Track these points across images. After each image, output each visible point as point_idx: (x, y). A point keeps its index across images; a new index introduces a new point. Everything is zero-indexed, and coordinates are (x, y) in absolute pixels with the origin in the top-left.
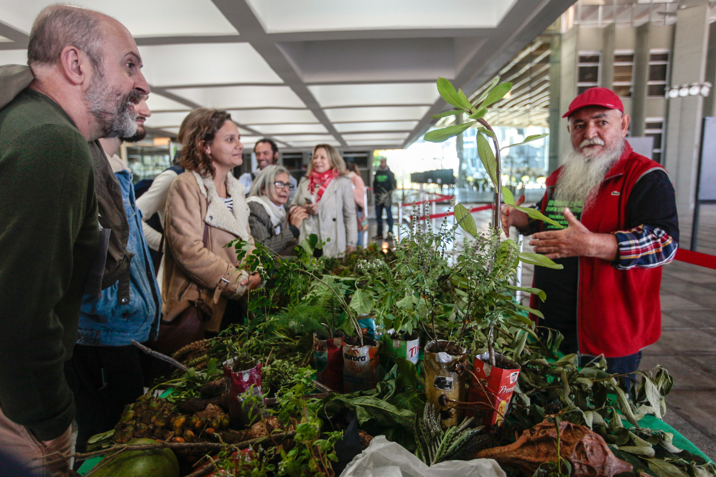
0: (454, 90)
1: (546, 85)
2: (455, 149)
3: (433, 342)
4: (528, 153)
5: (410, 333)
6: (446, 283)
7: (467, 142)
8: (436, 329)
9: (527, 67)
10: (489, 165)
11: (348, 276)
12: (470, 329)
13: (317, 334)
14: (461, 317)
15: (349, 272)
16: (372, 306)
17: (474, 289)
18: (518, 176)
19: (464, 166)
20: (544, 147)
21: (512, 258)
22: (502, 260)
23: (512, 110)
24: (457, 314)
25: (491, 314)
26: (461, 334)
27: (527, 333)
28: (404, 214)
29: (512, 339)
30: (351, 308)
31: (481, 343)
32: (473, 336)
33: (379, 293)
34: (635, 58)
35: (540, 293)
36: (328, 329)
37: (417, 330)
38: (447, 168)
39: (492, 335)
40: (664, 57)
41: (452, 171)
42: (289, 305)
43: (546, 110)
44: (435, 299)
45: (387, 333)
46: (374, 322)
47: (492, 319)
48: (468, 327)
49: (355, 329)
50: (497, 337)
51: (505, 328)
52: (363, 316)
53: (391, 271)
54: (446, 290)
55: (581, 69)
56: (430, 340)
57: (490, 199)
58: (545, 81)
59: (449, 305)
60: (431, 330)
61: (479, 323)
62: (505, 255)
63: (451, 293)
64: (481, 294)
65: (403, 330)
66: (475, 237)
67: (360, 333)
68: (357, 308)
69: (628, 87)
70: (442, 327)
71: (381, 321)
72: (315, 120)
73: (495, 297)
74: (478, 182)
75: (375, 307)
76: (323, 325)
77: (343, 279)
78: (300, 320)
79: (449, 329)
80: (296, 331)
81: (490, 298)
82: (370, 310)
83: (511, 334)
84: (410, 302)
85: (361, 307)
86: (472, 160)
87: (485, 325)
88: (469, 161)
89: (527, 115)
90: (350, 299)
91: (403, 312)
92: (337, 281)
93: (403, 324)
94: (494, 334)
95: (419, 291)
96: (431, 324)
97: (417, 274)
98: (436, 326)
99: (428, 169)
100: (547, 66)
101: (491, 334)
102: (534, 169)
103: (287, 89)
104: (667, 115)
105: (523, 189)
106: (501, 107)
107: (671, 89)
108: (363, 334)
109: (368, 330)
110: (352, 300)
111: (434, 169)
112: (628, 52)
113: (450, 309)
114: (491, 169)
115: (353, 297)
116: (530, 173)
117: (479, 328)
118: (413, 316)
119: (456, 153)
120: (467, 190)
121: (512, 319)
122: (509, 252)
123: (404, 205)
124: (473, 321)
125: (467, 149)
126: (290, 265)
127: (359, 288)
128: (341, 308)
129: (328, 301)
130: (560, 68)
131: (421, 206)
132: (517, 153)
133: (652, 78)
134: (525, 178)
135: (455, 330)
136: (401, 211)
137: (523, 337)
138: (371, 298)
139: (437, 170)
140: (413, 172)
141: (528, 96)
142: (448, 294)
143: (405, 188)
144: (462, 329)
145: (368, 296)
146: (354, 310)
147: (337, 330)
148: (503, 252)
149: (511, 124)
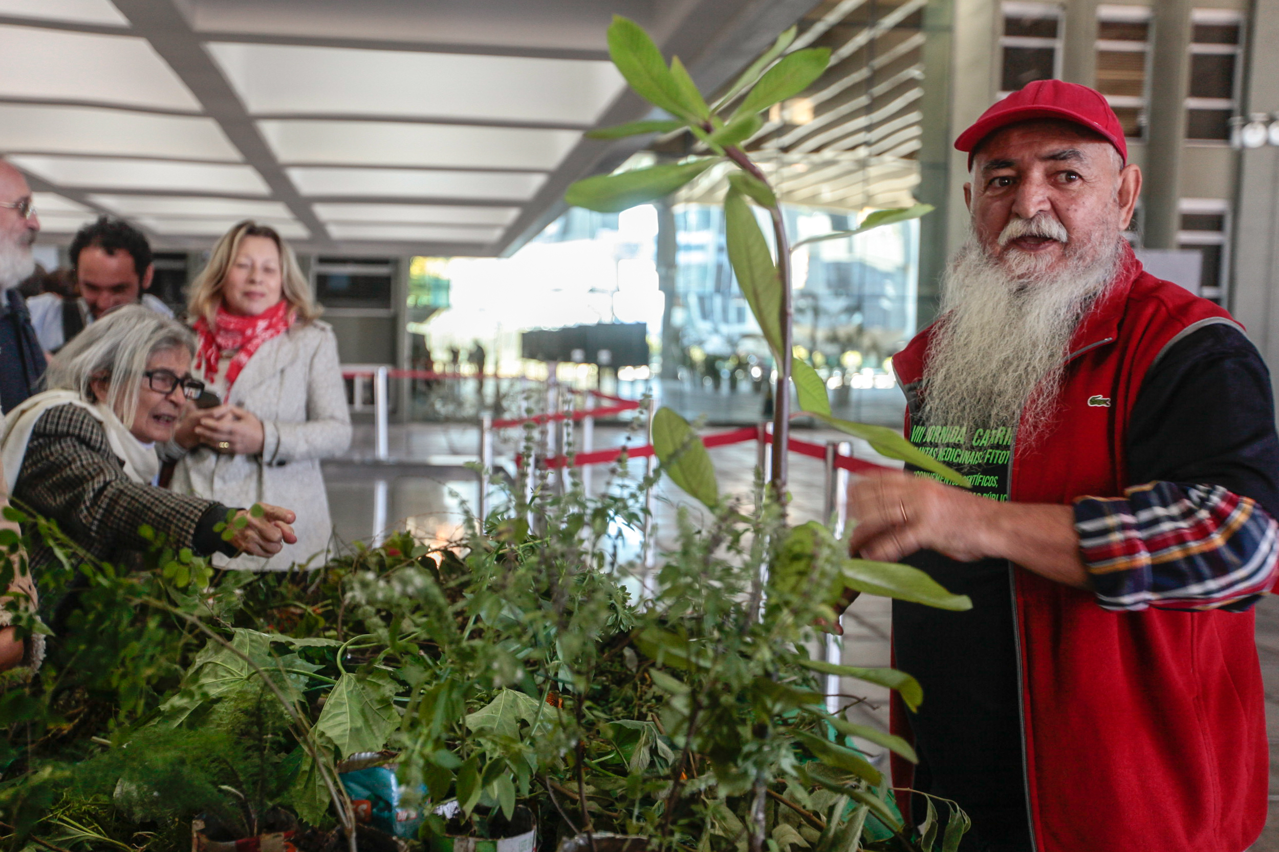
0: (659, 61)
1: (913, 94)
2: (653, 265)
3: (580, 840)
4: (861, 285)
5: (509, 815)
6: (622, 656)
7: (688, 248)
8: (590, 798)
9: (861, 39)
10: (760, 289)
11: (317, 636)
12: (695, 798)
13: (206, 821)
14: (666, 761)
15: (322, 623)
16: (389, 728)
17: (707, 670)
18: (832, 349)
19: (679, 316)
20: (904, 269)
21: (824, 574)
22: (792, 580)
23: (816, 158)
24: (654, 751)
25: (760, 750)
26: (664, 816)
27: (864, 809)
28: (497, 452)
29: (819, 828)
30: (322, 734)
31: (727, 840)
32: (703, 821)
33: (413, 683)
34: (1153, 33)
35: (904, 684)
36: (243, 805)
37: (532, 802)
38: (628, 319)
39: (761, 816)
40: (1229, 34)
41: (641, 329)
42: (111, 723)
43: (915, 165)
44: (588, 703)
45: (434, 815)
46: (393, 780)
47: (759, 765)
48: (687, 791)
49: (332, 803)
50: (776, 824)
51: (801, 794)
52: (359, 761)
53: (450, 611)
54: (620, 681)
55: (1009, 54)
56: (571, 835)
57: (751, 413)
58: (911, 83)
59: (630, 724)
60: (574, 802)
61: (723, 776)
62: (801, 565)
63: (635, 688)
64: (727, 688)
65: (486, 803)
66: (712, 508)
67: (348, 818)
68: (342, 736)
69: (1132, 113)
70: (607, 793)
71: (416, 773)
72: (231, 153)
73: (769, 694)
74: (719, 364)
75: (398, 729)
76: (227, 793)
77: (299, 643)
78: (146, 773)
79: (630, 797)
80: (139, 814)
81: (756, 699)
82: (381, 742)
83: (817, 814)
84: (510, 717)
85: (355, 732)
86: (702, 299)
87: (740, 784)
88: (693, 301)
89: (859, 175)
90: (320, 708)
91: (488, 746)
92: (281, 649)
93: (487, 782)
94: (766, 811)
95: (539, 679)
96: (574, 785)
97: (532, 622)
98: (589, 789)
99: (572, 321)
100: (917, 39)
101: (757, 812)
102: (876, 332)
103: (140, 47)
104: (1235, 196)
105: (844, 391)
106: (786, 150)
107: (1247, 121)
108: (358, 818)
109: (374, 805)
110: (326, 708)
111: (590, 320)
112: (1135, 13)
113: (634, 735)
114: (763, 304)
115: (329, 702)
116: (866, 341)
117: (723, 792)
118: (518, 759)
119: (653, 278)
120: (687, 387)
121: (821, 765)
122: (813, 557)
123: (498, 424)
124: (701, 772)
125: (688, 267)
126: (120, 585)
127: (349, 670)
128: (287, 734)
129: (245, 712)
130: (951, 46)
131: (551, 427)
132: (829, 285)
133: (1196, 92)
134: (851, 358)
135: (648, 801)
136: (488, 439)
137: (852, 821)
138: (385, 703)
139: (600, 325)
140: (528, 327)
141: (862, 121)
142: (628, 691)
143: (503, 372)
144: (670, 799)
145: (376, 696)
146: (330, 740)
147: (274, 808)
148: (796, 557)
149: (812, 201)
